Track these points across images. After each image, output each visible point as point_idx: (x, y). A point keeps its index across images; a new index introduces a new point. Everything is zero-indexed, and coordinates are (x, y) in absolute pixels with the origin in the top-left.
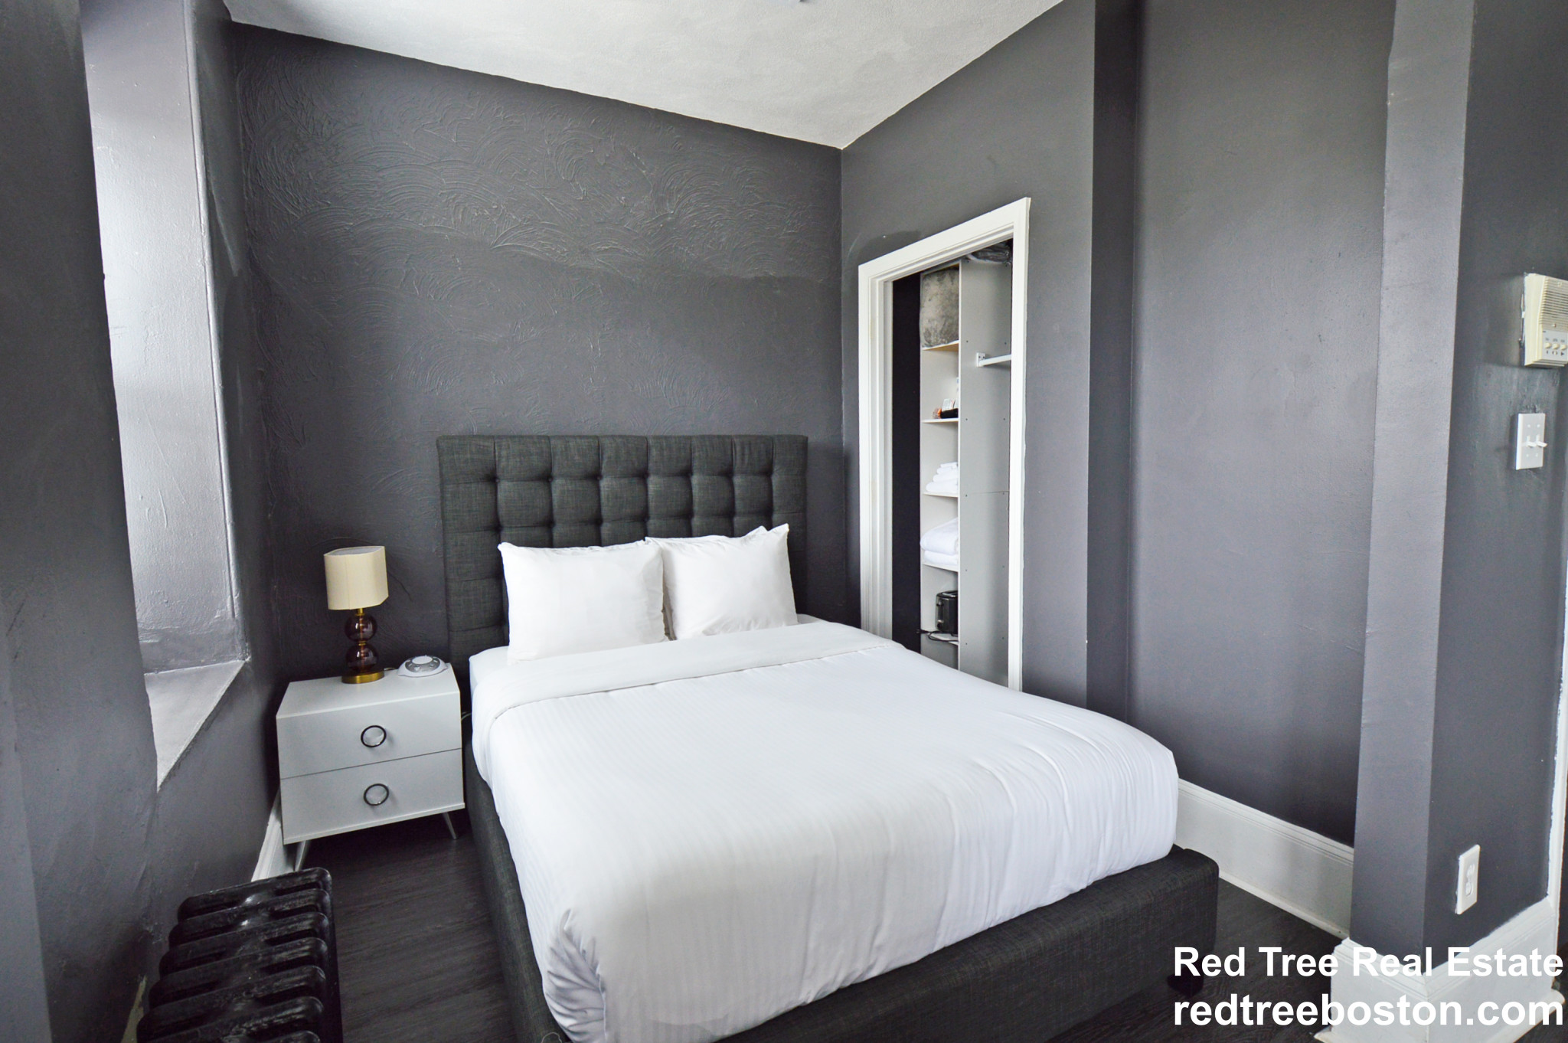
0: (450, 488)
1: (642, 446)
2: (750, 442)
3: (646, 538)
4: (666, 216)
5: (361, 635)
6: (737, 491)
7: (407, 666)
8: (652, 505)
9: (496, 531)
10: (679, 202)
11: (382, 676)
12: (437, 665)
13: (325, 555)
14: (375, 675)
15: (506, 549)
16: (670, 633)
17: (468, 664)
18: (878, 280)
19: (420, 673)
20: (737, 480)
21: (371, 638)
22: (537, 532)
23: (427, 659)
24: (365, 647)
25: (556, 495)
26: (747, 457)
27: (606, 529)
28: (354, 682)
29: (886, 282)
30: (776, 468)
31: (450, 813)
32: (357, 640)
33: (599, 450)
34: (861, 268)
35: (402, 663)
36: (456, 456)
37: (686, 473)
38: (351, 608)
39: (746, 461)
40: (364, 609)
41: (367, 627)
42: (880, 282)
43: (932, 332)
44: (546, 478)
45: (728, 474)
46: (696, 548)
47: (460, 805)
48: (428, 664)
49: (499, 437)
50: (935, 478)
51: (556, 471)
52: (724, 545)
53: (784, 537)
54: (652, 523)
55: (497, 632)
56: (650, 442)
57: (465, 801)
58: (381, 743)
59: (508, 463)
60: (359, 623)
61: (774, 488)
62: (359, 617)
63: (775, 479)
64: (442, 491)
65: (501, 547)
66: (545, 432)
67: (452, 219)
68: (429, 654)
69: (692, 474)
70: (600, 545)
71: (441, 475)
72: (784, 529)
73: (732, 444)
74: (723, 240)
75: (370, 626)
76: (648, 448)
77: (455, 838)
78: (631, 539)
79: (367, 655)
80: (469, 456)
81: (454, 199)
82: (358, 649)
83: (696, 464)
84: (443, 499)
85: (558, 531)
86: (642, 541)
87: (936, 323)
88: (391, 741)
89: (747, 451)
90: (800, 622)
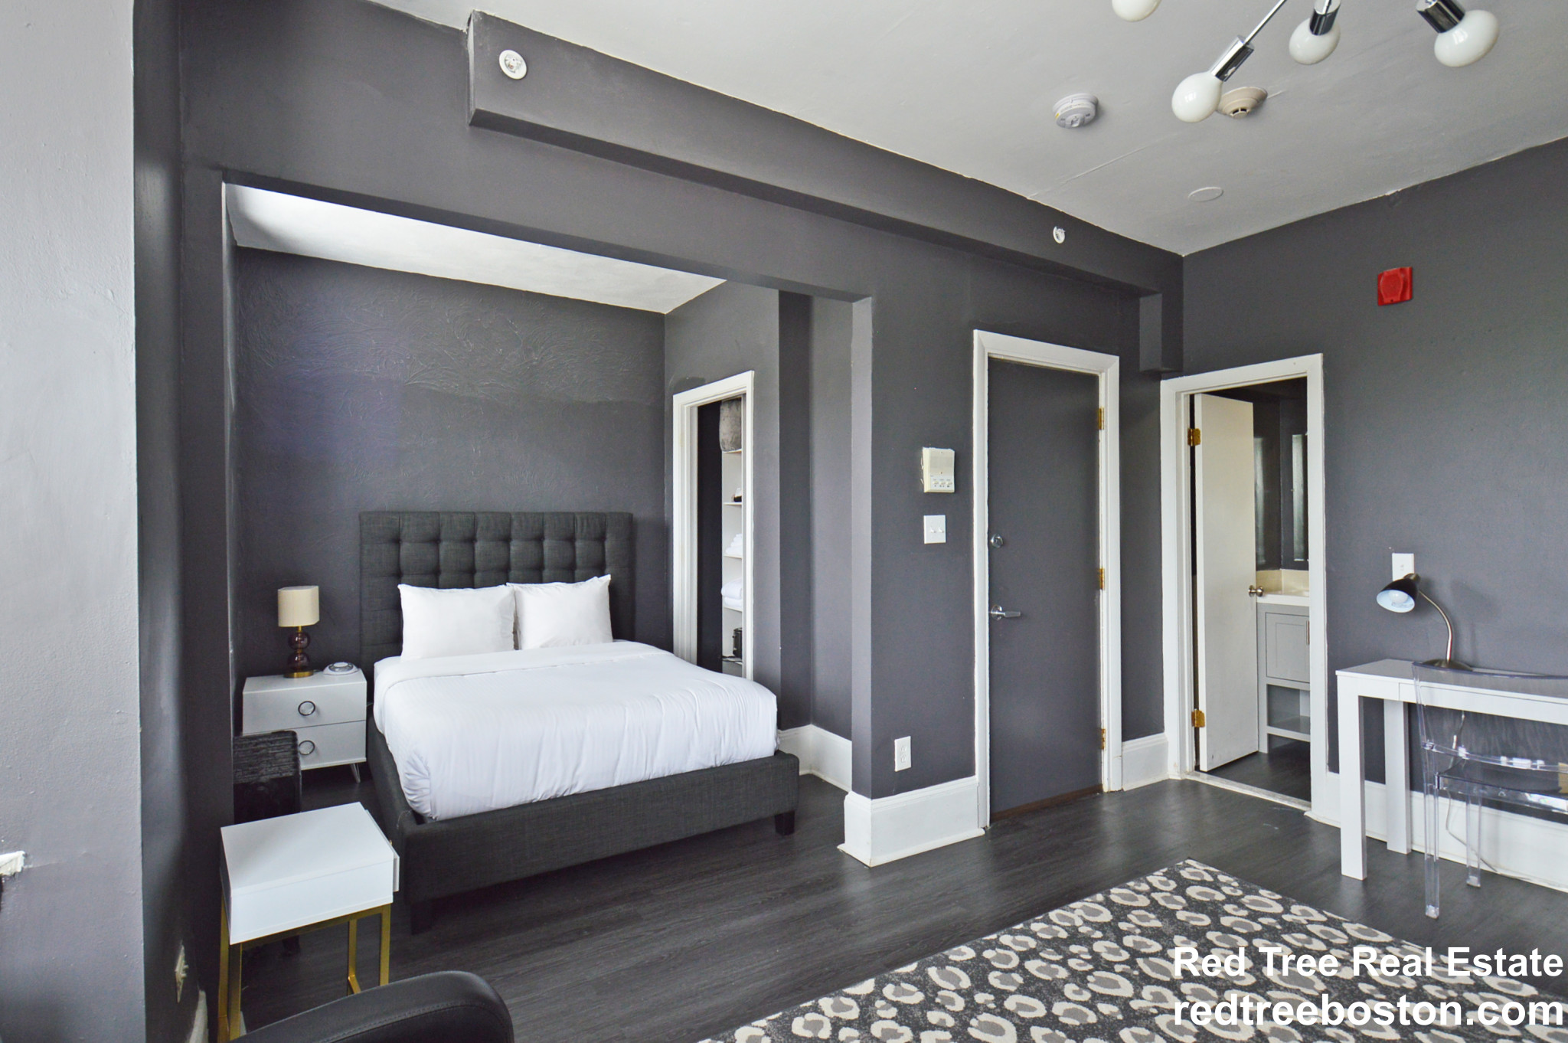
0: (367, 547)
1: (507, 519)
2: (588, 516)
3: (508, 584)
4: (531, 362)
5: (299, 646)
6: (578, 552)
7: (330, 668)
8: (513, 560)
9: (399, 576)
10: (542, 352)
11: (312, 675)
12: (352, 668)
13: (279, 590)
14: (307, 673)
15: (404, 589)
16: (517, 647)
17: (373, 668)
18: (686, 406)
19: (338, 673)
20: (579, 544)
21: (306, 647)
22: (427, 578)
23: (344, 664)
24: (301, 654)
25: (442, 552)
26: (585, 527)
27: (478, 577)
28: (292, 677)
29: (691, 408)
30: (608, 536)
31: (356, 764)
32: (296, 649)
33: (475, 523)
34: (675, 396)
35: (326, 666)
36: (372, 526)
37: (540, 539)
38: (295, 625)
39: (585, 531)
40: (302, 627)
41: (303, 640)
42: (687, 408)
43: (726, 442)
44: (436, 541)
45: (571, 540)
46: (540, 590)
47: (363, 759)
48: (345, 667)
49: (403, 513)
50: (733, 545)
51: (442, 536)
52: (561, 588)
53: (606, 583)
54: (513, 573)
55: (394, 646)
56: (513, 516)
57: (367, 756)
58: (312, 712)
59: (409, 531)
60: (298, 636)
61: (606, 550)
62: (298, 633)
63: (608, 544)
64: (361, 549)
65: (399, 586)
66: (437, 510)
67: (378, 367)
68: (345, 661)
69: (544, 539)
70: (473, 587)
71: (361, 538)
72: (607, 578)
73: (574, 519)
74: (575, 377)
75: (306, 640)
76: (511, 521)
77: (359, 780)
78: (496, 584)
79: (302, 659)
80: (381, 525)
81: (380, 353)
82: (296, 655)
83: (546, 532)
84: (361, 553)
85: (442, 578)
86: (503, 586)
87: (727, 436)
88: (318, 713)
89: (585, 524)
90: (614, 641)
